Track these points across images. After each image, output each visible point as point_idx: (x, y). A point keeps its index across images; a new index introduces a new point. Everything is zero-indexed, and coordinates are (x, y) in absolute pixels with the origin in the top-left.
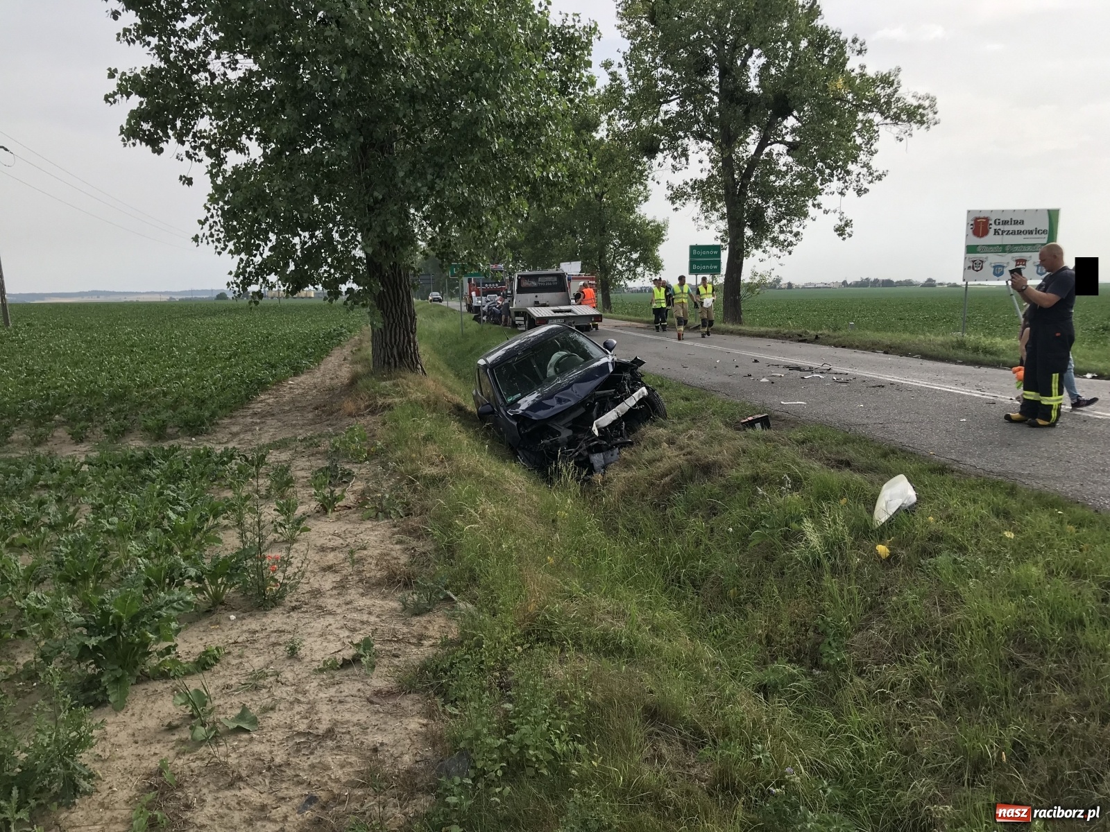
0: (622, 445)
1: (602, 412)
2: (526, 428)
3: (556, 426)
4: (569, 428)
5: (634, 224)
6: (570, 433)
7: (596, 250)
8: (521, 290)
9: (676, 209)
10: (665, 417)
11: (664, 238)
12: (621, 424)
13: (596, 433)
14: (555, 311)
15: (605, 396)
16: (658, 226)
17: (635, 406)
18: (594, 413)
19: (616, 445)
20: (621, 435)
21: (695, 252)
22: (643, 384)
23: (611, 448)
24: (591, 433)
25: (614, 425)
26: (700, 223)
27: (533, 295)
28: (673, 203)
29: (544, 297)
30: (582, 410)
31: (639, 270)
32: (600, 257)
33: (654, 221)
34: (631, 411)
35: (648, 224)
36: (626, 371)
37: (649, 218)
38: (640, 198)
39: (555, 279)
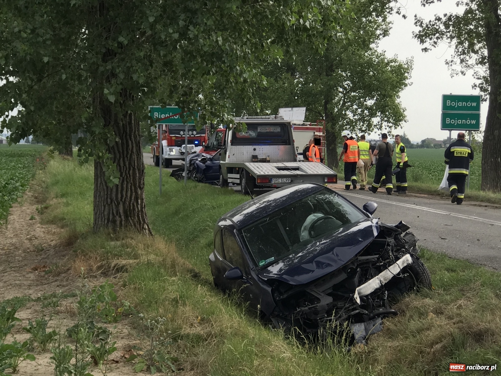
0: (385, 315)
1: (365, 278)
2: (281, 294)
3: (315, 292)
4: (329, 295)
5: (370, 64)
6: (330, 300)
7: (321, 92)
8: (236, 141)
9: (425, 50)
10: (430, 287)
11: (407, 82)
12: (383, 293)
13: (358, 301)
14: (280, 169)
15: (367, 262)
16: (400, 66)
17: (399, 274)
18: (356, 279)
19: (378, 315)
20: (384, 305)
21: (448, 103)
22: (407, 252)
23: (373, 318)
24: (353, 300)
25: (376, 293)
26: (454, 67)
27: (251, 148)
28: (422, 42)
29: (263, 150)
30: (343, 276)
31: (375, 120)
32: (326, 103)
33: (395, 62)
34: (395, 279)
35: (388, 64)
36: (390, 236)
37: (389, 56)
38: (378, 32)
39: (278, 130)
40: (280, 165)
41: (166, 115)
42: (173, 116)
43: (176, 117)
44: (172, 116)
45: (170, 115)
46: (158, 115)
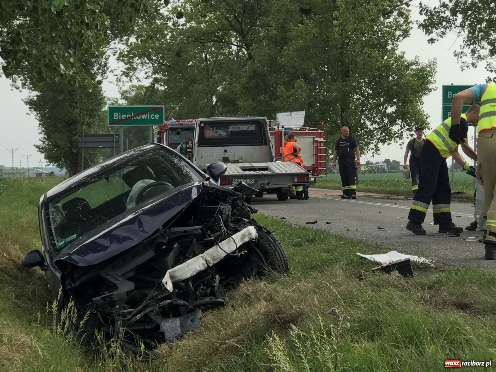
0: (208, 307)
1: (182, 258)
2: (74, 281)
3: (114, 276)
4: (130, 279)
5: (388, 67)
6: (131, 286)
8: (204, 142)
9: (432, 41)
10: (286, 270)
12: (213, 278)
13: (170, 287)
14: (244, 169)
15: (186, 235)
17: (235, 252)
18: (170, 258)
19: (199, 306)
20: (213, 294)
21: (450, 94)
22: (252, 222)
23: (192, 311)
24: (161, 288)
25: (199, 277)
27: (221, 149)
29: (235, 151)
30: (150, 254)
31: (396, 128)
33: (416, 63)
34: (229, 257)
35: (407, 67)
36: (225, 202)
38: (398, 33)
39: (252, 128)
40: (247, 165)
41: (128, 115)
42: (135, 116)
43: (139, 117)
44: (133, 117)
45: (131, 114)
46: (119, 116)
